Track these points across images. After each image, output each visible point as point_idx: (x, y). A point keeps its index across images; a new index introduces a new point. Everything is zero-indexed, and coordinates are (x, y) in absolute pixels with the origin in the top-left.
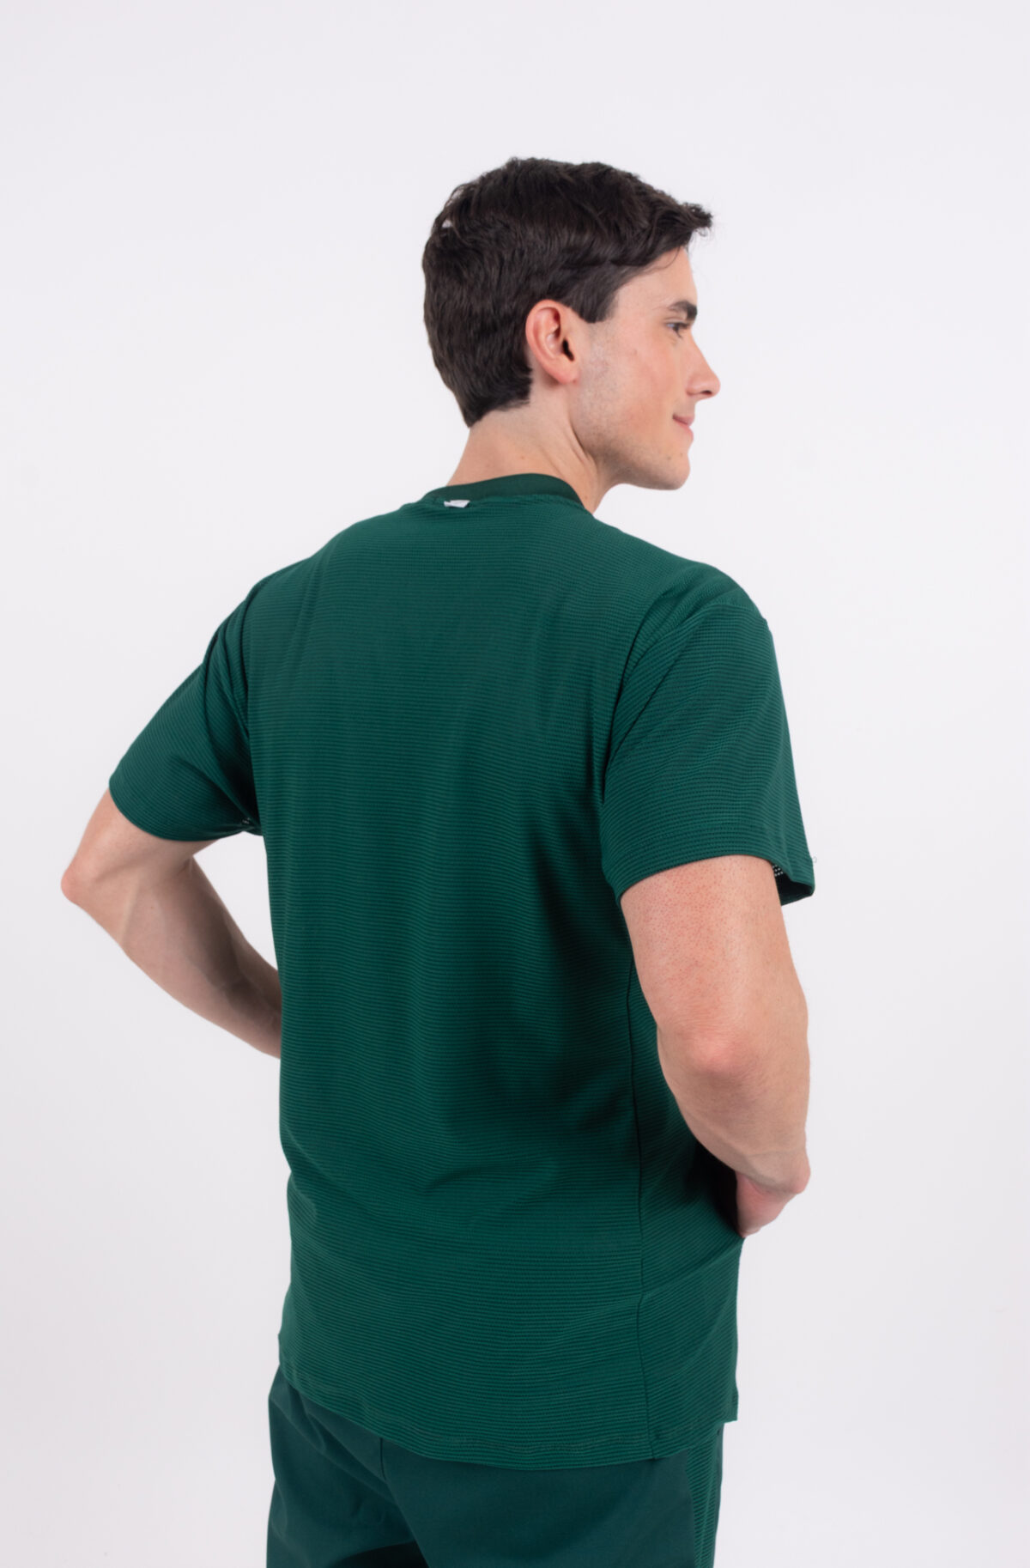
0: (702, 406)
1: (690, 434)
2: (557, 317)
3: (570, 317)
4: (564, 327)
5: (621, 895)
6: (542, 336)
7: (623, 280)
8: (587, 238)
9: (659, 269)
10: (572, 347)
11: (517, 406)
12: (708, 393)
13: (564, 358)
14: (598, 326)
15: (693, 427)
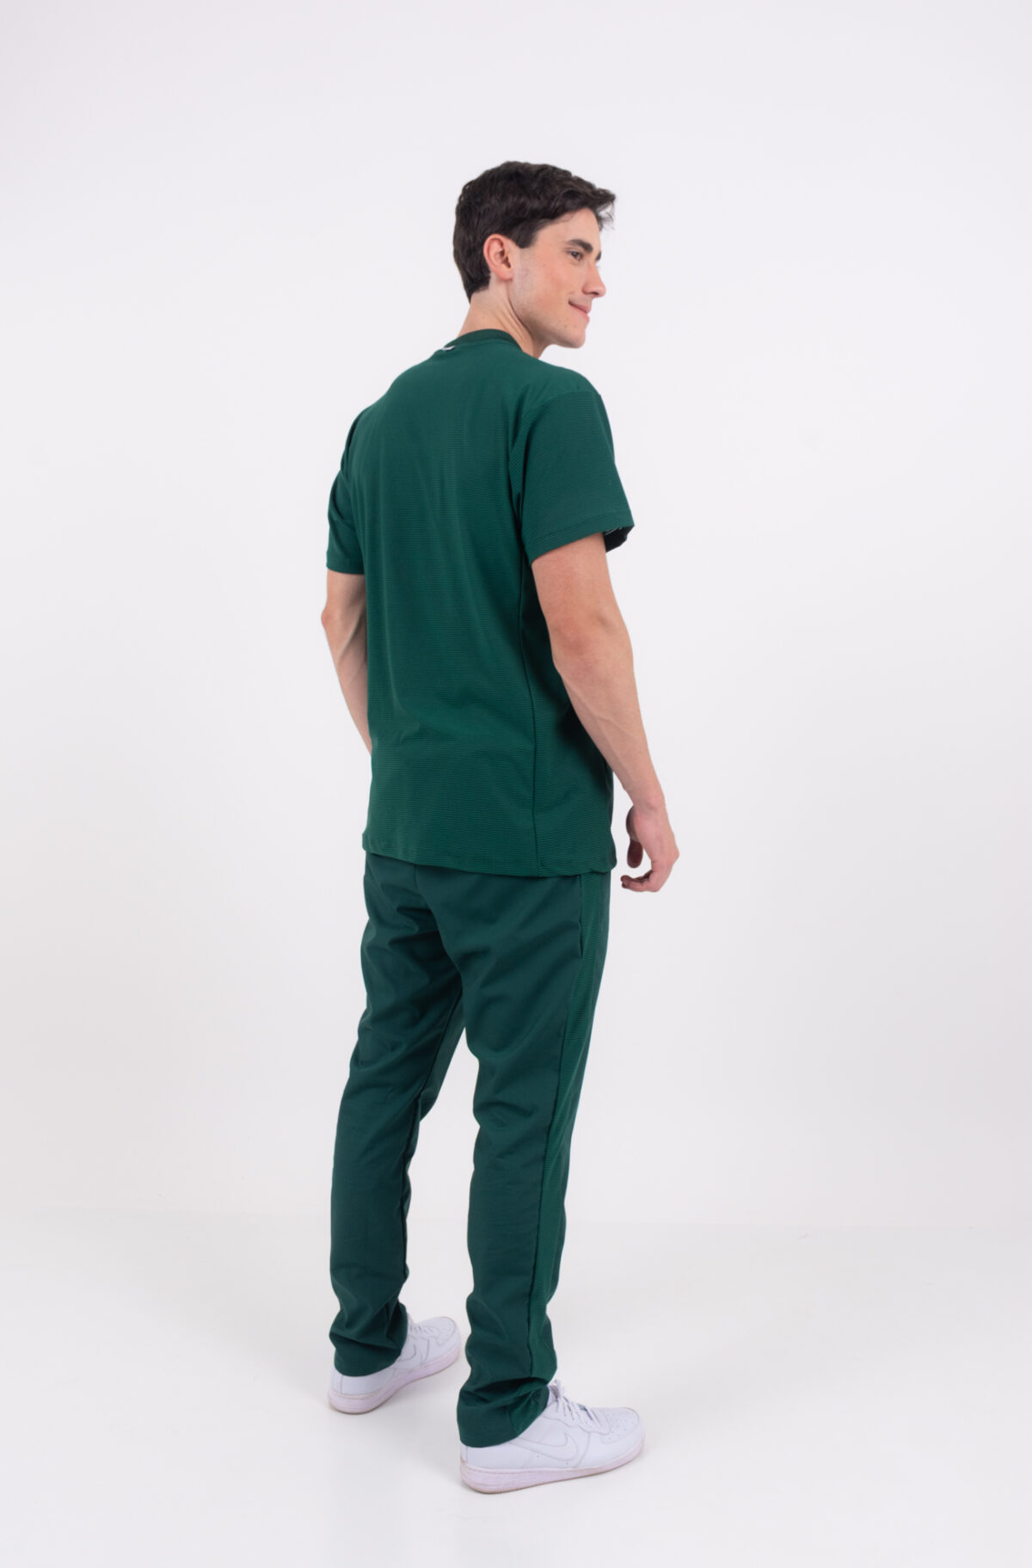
0: (596, 301)
1: (587, 320)
2: (502, 244)
3: (510, 245)
4: (506, 250)
5: (533, 561)
6: (492, 254)
7: (542, 226)
8: (522, 200)
9: (564, 221)
10: (510, 261)
11: (484, 290)
12: (596, 294)
13: (504, 267)
14: (526, 251)
15: (590, 314)
